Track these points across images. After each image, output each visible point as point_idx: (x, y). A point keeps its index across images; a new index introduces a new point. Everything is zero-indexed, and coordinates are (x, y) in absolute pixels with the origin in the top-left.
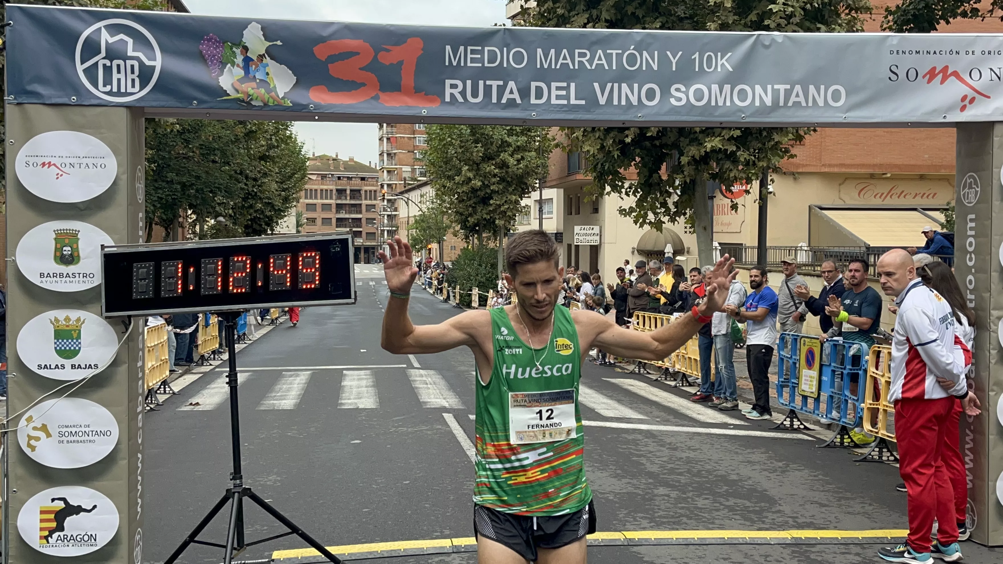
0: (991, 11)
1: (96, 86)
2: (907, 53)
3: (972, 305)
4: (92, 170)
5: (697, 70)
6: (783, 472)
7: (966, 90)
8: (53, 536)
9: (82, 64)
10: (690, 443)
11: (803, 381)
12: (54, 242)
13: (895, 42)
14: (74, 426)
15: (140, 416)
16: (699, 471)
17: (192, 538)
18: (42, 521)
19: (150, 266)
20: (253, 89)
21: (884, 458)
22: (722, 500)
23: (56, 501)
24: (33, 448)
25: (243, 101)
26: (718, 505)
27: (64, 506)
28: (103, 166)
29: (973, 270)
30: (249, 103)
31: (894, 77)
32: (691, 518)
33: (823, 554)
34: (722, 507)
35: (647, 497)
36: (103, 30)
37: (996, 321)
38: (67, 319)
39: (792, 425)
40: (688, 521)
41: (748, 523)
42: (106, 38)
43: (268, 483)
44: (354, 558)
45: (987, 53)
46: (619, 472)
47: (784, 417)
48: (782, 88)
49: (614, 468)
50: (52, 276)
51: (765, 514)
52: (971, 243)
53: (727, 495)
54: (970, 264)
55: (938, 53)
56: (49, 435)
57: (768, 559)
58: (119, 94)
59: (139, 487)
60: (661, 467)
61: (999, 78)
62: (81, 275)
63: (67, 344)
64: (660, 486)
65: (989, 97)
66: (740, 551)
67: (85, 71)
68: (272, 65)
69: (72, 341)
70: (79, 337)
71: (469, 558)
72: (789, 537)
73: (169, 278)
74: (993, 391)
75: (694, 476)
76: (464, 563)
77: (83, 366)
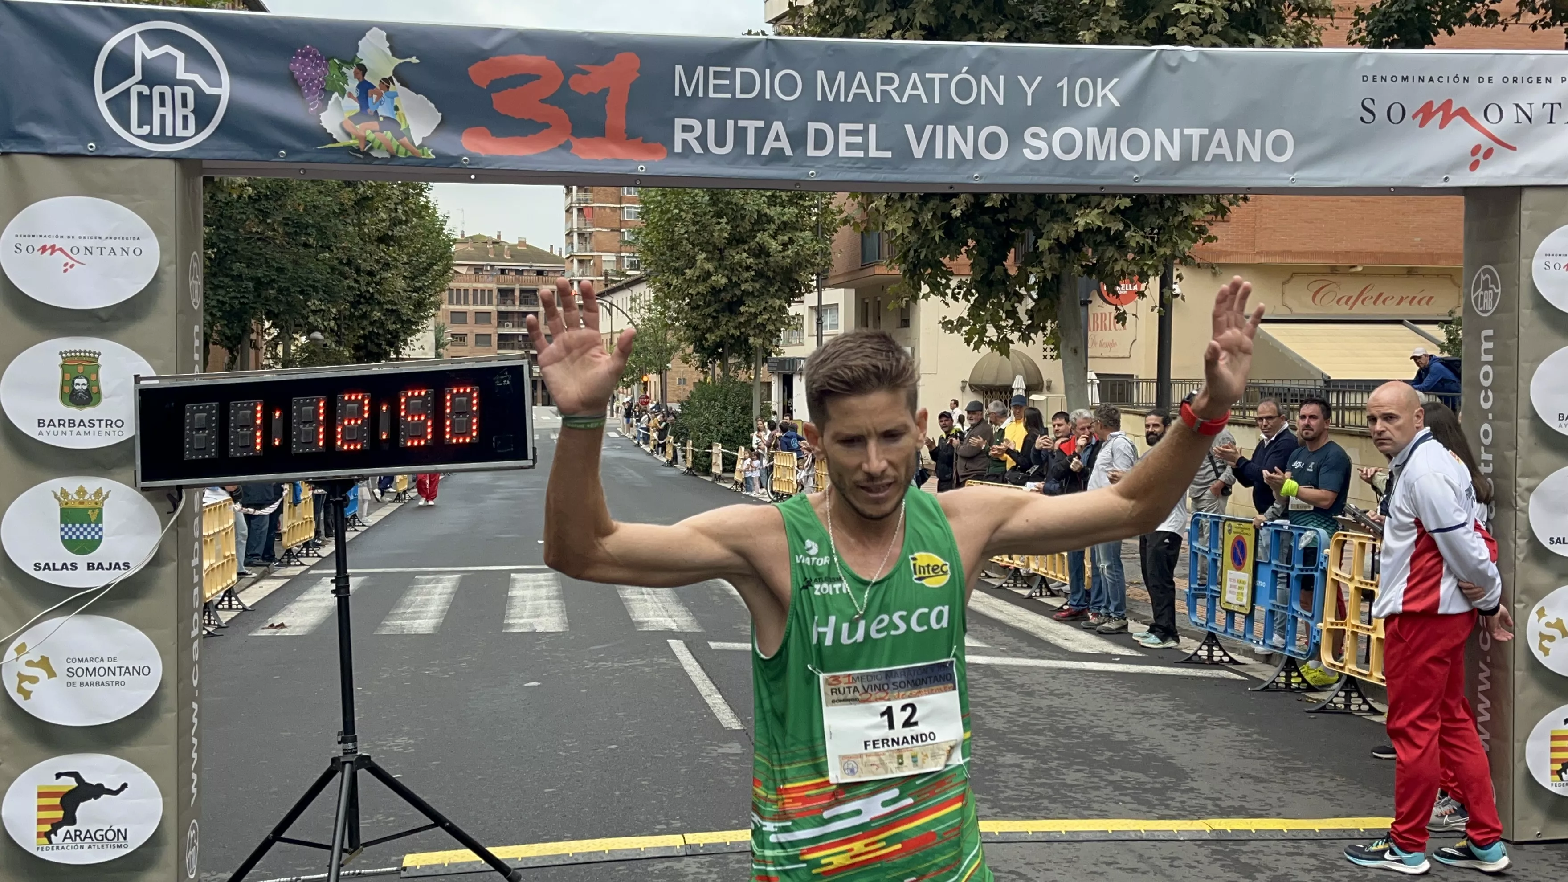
0: (1517, 16)
1: (127, 126)
2: (1389, 79)
4: (121, 258)
5: (1065, 104)
6: (1197, 729)
7: (1478, 138)
8: (59, 831)
9: (105, 90)
10: (1055, 685)
11: (1228, 588)
12: (60, 370)
13: (1370, 63)
14: (92, 660)
15: (196, 645)
16: (1068, 728)
17: (277, 834)
18: (41, 808)
19: (212, 408)
20: (373, 132)
21: (1353, 708)
22: (1104, 772)
23: (63, 777)
24: (27, 695)
25: (358, 151)
26: (1096, 780)
27: (76, 785)
28: (137, 252)
29: (1490, 416)
30: (367, 154)
31: (1368, 117)
32: (1054, 801)
33: (1260, 856)
34: (1103, 784)
35: (987, 768)
36: (138, 39)
37: (1526, 493)
38: (81, 491)
39: (1210, 656)
40: (1051, 806)
41: (1144, 808)
42: (142, 51)
43: (396, 748)
44: (531, 865)
45: (1511, 80)
47: (1199, 644)
48: (1196, 133)
50: (57, 424)
51: (1170, 794)
52: (1486, 375)
53: (1111, 765)
54: (1486, 406)
55: (1435, 79)
56: (51, 674)
57: (1176, 863)
58: (163, 139)
59: (195, 755)
60: (1009, 722)
61: (1530, 120)
62: (103, 423)
63: (80, 532)
64: (1008, 751)
65: (1514, 149)
66: (1132, 851)
67: (108, 102)
68: (403, 95)
69: (89, 526)
70: (99, 519)
71: (712, 865)
72: (1208, 829)
73: (242, 427)
74: (1520, 602)
75: (1059, 735)
76: (704, 871)
77: (106, 565)
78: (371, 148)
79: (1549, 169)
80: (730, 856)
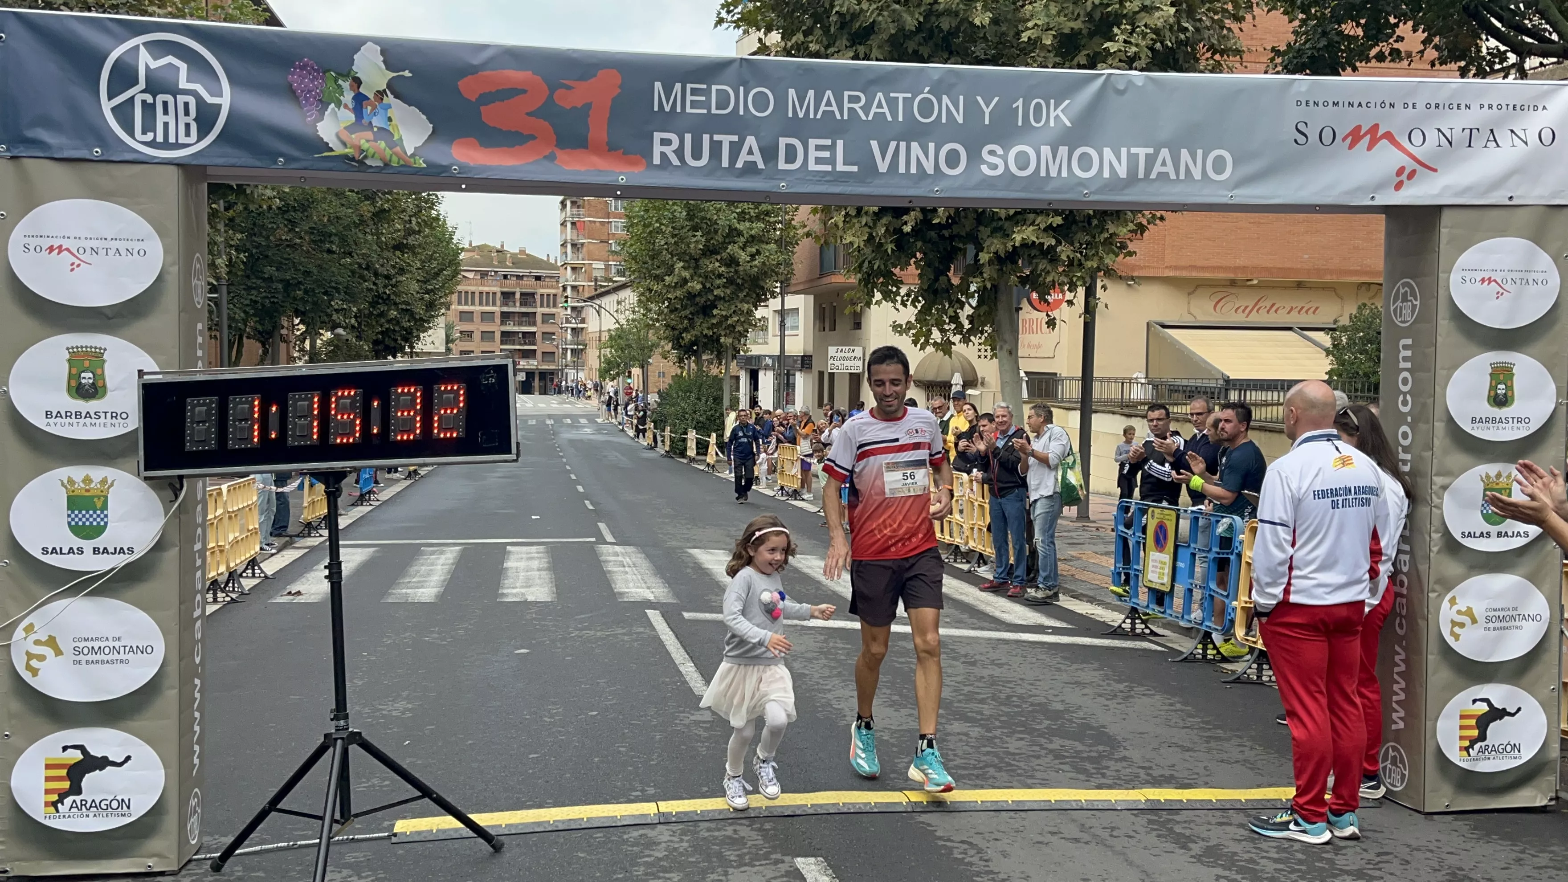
0: (1422, 52)
1: (131, 133)
2: (1321, 104)
3: (1407, 469)
4: (126, 259)
5: (1020, 124)
6: (1126, 698)
7: (1402, 160)
8: (65, 801)
9: (110, 99)
10: (993, 655)
11: (1150, 568)
12: (67, 365)
13: (1303, 89)
14: (97, 639)
15: (198, 624)
16: (1009, 697)
17: (274, 804)
18: (48, 779)
19: (211, 402)
20: (368, 141)
21: (1265, 678)
22: (1043, 741)
23: (69, 750)
24: (35, 672)
25: (353, 159)
26: (1037, 748)
27: (82, 757)
28: (142, 253)
29: (1409, 419)
30: (361, 162)
31: (1301, 139)
32: (1000, 769)
33: (1192, 825)
34: (1043, 752)
36: (142, 49)
37: (1441, 491)
38: (87, 480)
39: (1133, 628)
40: (997, 775)
41: (1082, 778)
42: (145, 61)
43: (394, 713)
44: (513, 832)
45: (1433, 106)
46: (895, 698)
47: (1123, 617)
48: (1142, 152)
49: (888, 692)
50: (64, 415)
51: (1105, 763)
52: (1405, 381)
53: (1051, 733)
54: (1405, 409)
55: (1364, 105)
56: (58, 652)
57: (1114, 833)
58: (166, 145)
59: (197, 728)
60: (955, 691)
61: (1450, 143)
62: (109, 415)
63: (87, 518)
64: (956, 719)
65: (1435, 170)
66: (1073, 820)
67: (113, 109)
68: (397, 107)
69: (95, 512)
70: (105, 507)
71: (684, 833)
72: (1143, 799)
73: (241, 420)
74: (1434, 591)
75: (1001, 704)
76: (676, 839)
77: (111, 550)
78: (366, 157)
79: (1467, 190)
80: (700, 824)
